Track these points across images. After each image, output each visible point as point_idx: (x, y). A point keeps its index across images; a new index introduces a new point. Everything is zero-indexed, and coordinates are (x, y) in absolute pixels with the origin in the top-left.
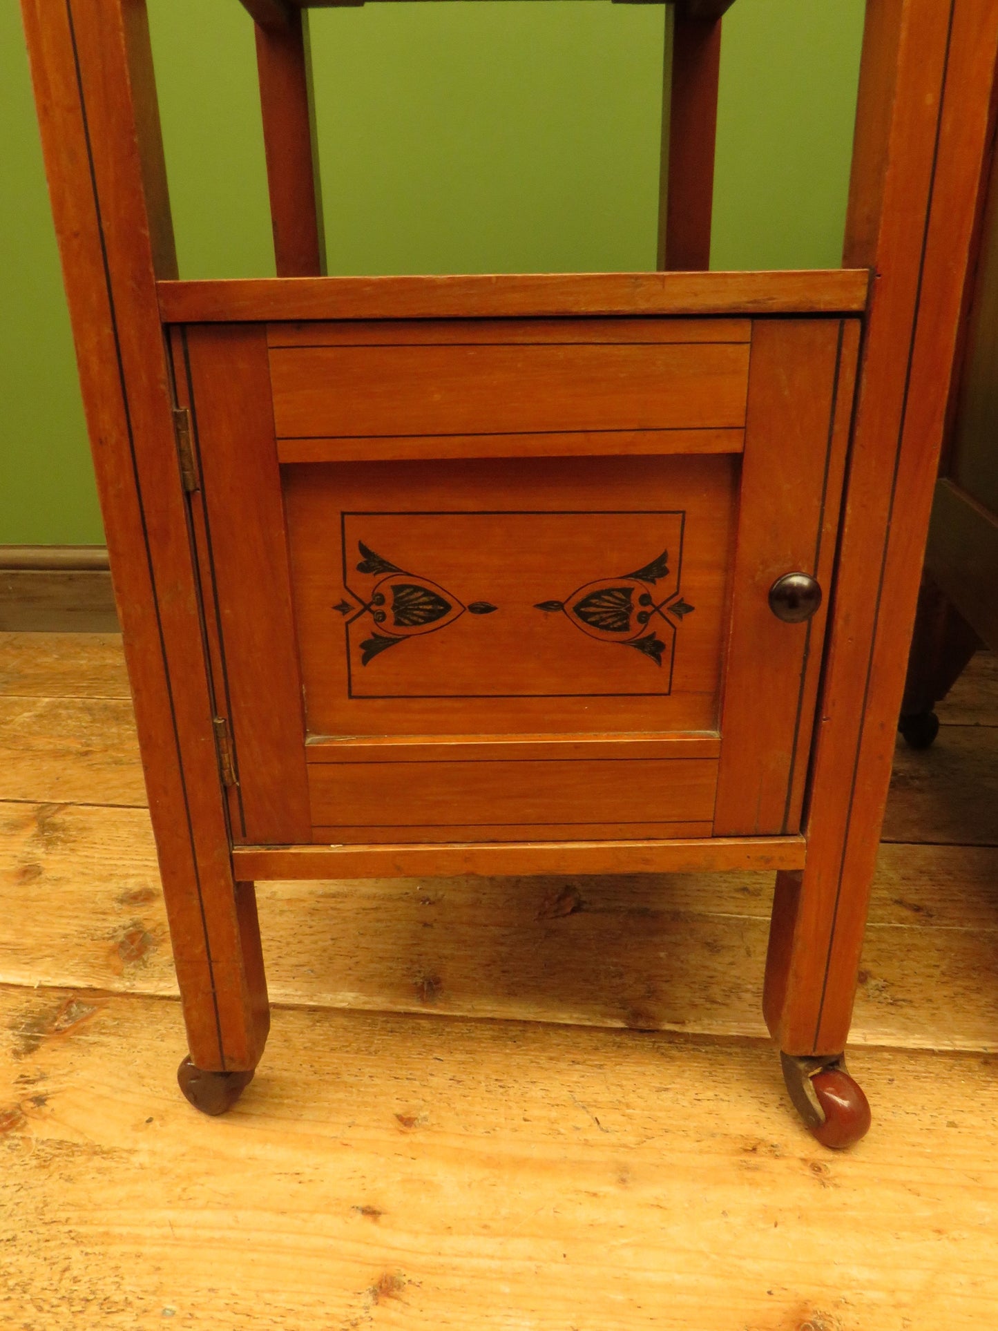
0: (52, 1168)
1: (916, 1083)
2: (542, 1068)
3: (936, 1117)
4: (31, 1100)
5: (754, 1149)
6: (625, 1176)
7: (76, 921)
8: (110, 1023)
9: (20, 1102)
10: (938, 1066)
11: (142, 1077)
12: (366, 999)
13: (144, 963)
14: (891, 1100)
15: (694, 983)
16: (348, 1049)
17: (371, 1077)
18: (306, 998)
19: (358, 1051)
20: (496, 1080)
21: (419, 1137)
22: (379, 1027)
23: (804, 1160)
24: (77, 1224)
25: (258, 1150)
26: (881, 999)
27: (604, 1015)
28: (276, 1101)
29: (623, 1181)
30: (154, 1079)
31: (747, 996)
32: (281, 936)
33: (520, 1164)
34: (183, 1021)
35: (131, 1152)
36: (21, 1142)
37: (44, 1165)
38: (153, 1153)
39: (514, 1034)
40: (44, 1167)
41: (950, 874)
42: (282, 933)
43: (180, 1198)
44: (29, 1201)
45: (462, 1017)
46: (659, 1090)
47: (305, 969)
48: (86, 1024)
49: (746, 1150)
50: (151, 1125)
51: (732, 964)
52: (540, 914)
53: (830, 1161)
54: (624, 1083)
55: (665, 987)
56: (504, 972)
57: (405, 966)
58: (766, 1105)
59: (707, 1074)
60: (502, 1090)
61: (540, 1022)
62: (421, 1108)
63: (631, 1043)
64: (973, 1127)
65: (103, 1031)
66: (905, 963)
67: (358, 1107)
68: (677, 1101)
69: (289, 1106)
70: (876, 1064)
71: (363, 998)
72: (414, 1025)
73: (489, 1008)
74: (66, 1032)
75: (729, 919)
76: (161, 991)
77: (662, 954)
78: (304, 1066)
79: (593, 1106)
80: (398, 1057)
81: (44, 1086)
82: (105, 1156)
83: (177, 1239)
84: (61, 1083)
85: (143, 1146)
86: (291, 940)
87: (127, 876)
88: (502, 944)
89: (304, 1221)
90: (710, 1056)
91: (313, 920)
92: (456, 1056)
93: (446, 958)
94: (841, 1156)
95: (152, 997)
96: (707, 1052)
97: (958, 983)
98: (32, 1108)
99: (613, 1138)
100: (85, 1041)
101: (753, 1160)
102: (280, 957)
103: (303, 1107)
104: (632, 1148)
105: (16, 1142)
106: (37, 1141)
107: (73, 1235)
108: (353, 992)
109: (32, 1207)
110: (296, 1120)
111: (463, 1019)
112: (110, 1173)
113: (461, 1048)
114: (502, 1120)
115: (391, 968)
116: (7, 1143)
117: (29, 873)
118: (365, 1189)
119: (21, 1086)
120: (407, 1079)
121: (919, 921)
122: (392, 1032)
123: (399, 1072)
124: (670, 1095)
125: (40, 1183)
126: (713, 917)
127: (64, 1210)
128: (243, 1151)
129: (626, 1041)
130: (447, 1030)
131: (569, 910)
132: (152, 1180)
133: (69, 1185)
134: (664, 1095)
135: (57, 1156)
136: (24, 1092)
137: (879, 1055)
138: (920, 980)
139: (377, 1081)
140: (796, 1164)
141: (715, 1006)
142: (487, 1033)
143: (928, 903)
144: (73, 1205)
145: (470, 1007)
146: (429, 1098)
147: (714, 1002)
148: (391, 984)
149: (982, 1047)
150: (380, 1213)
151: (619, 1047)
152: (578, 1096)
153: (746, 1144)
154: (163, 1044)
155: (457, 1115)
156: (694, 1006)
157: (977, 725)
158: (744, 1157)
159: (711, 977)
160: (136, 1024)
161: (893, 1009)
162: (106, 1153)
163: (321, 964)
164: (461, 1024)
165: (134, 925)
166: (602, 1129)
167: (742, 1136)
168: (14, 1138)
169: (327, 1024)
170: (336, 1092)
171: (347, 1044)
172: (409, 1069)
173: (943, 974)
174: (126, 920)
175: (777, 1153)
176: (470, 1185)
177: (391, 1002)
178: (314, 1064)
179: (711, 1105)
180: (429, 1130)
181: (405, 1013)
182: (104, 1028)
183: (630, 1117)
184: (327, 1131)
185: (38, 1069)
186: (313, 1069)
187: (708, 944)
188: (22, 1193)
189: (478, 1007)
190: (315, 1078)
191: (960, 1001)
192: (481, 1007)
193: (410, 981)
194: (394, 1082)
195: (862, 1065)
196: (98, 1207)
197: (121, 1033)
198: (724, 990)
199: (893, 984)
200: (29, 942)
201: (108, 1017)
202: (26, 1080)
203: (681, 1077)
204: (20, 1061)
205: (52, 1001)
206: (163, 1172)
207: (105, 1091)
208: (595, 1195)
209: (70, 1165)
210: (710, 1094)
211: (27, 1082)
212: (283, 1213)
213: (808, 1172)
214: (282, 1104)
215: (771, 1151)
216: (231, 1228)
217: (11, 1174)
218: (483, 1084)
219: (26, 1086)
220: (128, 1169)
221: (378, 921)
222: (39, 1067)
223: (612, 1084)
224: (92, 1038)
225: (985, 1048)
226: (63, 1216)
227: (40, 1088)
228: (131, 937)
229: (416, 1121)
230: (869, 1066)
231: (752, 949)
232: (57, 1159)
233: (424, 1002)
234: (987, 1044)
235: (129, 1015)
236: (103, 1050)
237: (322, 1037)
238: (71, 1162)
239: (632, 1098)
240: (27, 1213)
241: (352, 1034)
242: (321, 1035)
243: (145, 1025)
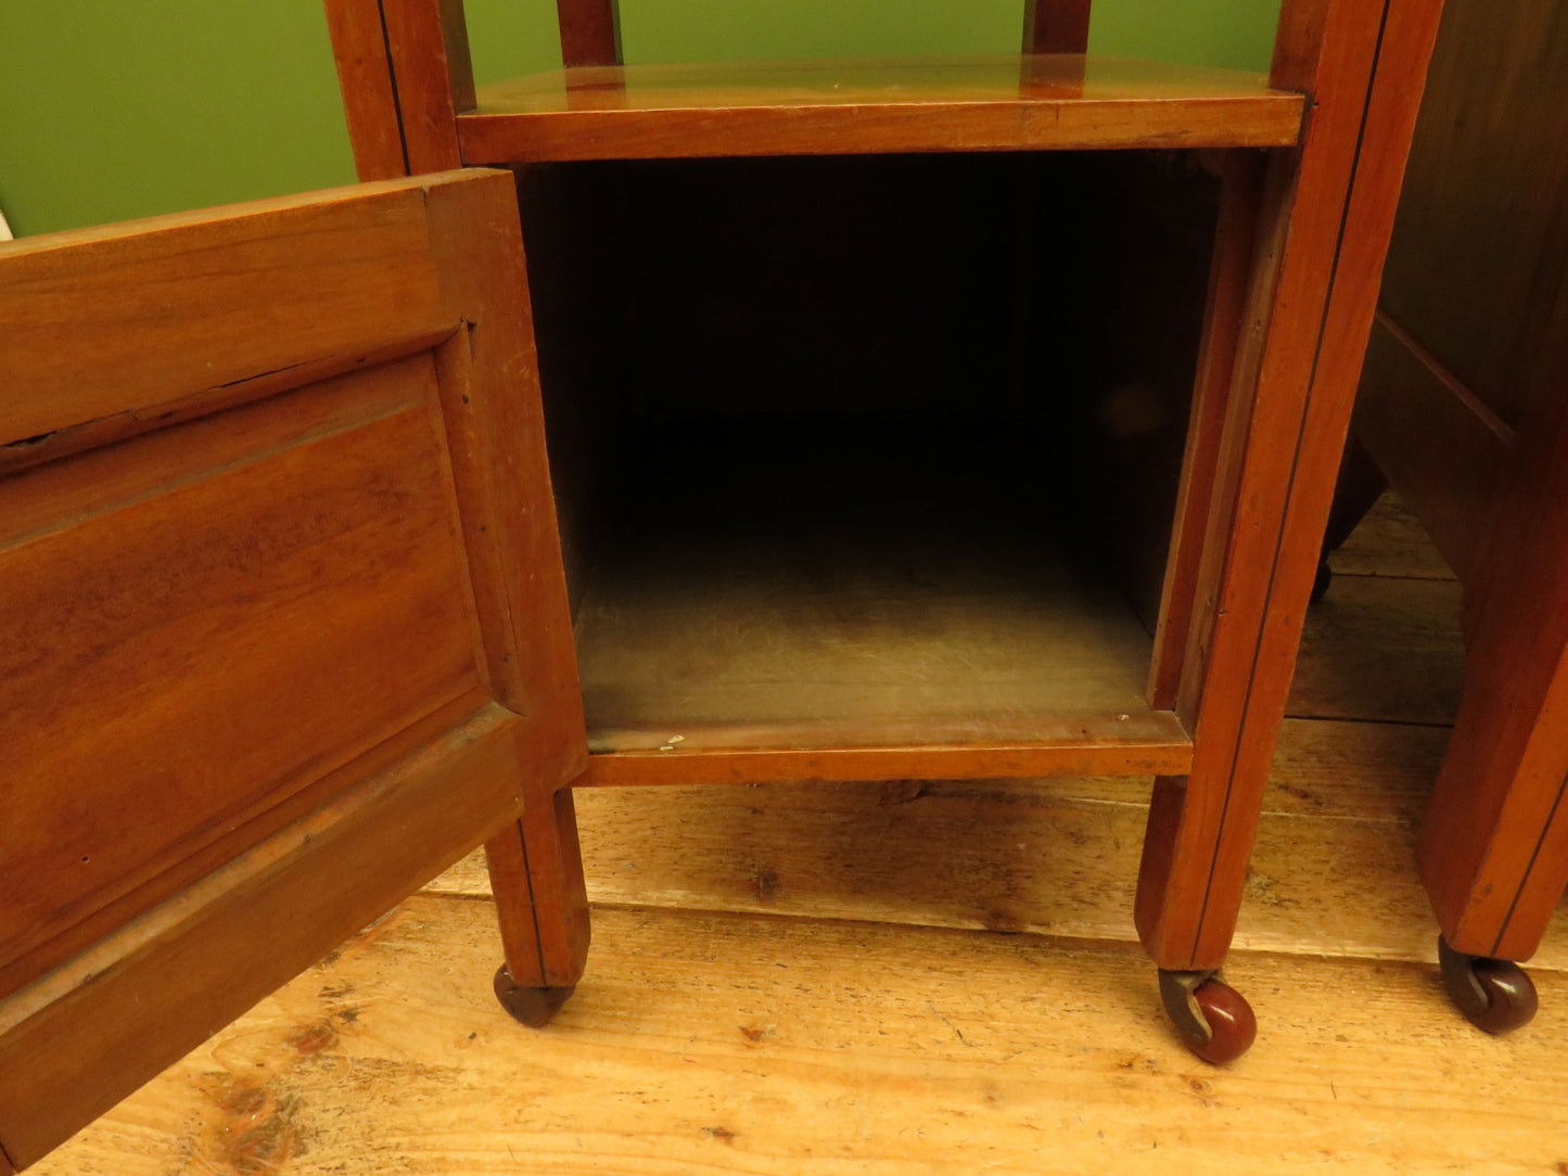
0: (373, 1090)
1: (1303, 993)
2: (896, 975)
3: (1324, 1030)
4: (340, 1015)
5: (1130, 1065)
6: (993, 1094)
8: (415, 927)
9: (326, 1017)
10: (1327, 974)
11: (458, 988)
12: (698, 898)
14: (1277, 1011)
15: (1059, 879)
16: (681, 954)
17: (709, 985)
18: (630, 897)
19: (693, 956)
20: (847, 989)
21: (769, 1052)
22: (713, 929)
23: (1183, 1077)
24: (409, 1150)
25: (595, 1068)
26: (1264, 898)
27: (961, 915)
28: (608, 1013)
29: (991, 1099)
30: (471, 989)
31: (1118, 895)
32: (595, 825)
33: (879, 1081)
34: (496, 923)
35: (458, 1071)
36: (336, 1062)
37: (364, 1087)
38: (481, 1072)
39: (863, 937)
40: (365, 1089)
41: (1341, 755)
42: (593, 822)
43: (517, 1121)
44: (353, 1126)
45: (803, 917)
46: (1024, 1000)
47: (625, 863)
48: (388, 928)
49: (1121, 1066)
50: (475, 1042)
51: (1099, 857)
52: (883, 798)
53: (1212, 1078)
54: (987, 992)
55: (1027, 884)
56: (847, 866)
57: (737, 860)
58: (1142, 1017)
59: (1077, 982)
60: (854, 1000)
61: (889, 923)
62: (767, 1021)
63: (991, 948)
64: (1363, 1041)
65: (409, 936)
66: (1291, 858)
67: (699, 1019)
68: (1044, 1012)
69: (623, 1019)
70: (1260, 972)
71: (693, 897)
72: (752, 926)
73: (833, 907)
74: (366, 938)
75: (1095, 805)
76: (467, 889)
77: (1022, 846)
78: (635, 973)
79: (954, 1017)
80: (737, 964)
81: (352, 999)
82: (429, 1075)
83: (517, 1164)
84: (370, 996)
85: (468, 1064)
86: (606, 829)
88: (843, 834)
89: (653, 1143)
90: (1078, 962)
91: (628, 806)
92: (801, 962)
93: (781, 849)
94: (1222, 1073)
95: (456, 896)
96: (1075, 958)
97: (1349, 881)
98: (343, 1024)
99: (978, 1053)
100: (390, 948)
101: (1130, 1076)
102: (595, 849)
103: (639, 1020)
104: (999, 1064)
105: (330, 1061)
106: (352, 1060)
107: (406, 1161)
108: (681, 889)
109: (358, 1132)
110: (633, 1034)
111: (806, 920)
112: (438, 1094)
113: (806, 953)
114: (857, 1033)
115: (721, 862)
116: (320, 1062)
118: (714, 1110)
119: (326, 999)
120: (750, 988)
121: (1308, 809)
122: (728, 934)
123: (740, 980)
124: (1037, 1004)
125: (363, 1106)
126: (1077, 803)
127: (393, 1136)
128: (579, 1068)
129: (986, 945)
130: (789, 932)
131: (915, 794)
132: (484, 1102)
133: (393, 1108)
134: (1030, 1005)
135: (378, 1076)
136: (329, 1006)
137: (1263, 962)
138: (1307, 877)
139: (717, 990)
140: (1174, 1080)
141: (1083, 906)
142: (832, 935)
143: (1315, 788)
144: (401, 1130)
145: (812, 906)
146: (775, 1009)
147: (1083, 902)
148: (724, 880)
149: (1372, 953)
150: (732, 1135)
151: (978, 951)
152: (938, 1008)
153: (1121, 1060)
154: (476, 950)
155: (807, 1027)
156: (1059, 905)
157: (1373, 575)
158: (1120, 1073)
159: (1077, 873)
160: (444, 928)
161: (1277, 910)
162: (431, 1072)
163: (642, 857)
164: (803, 925)
166: (965, 1043)
167: (1117, 1051)
168: (327, 1057)
169: (655, 926)
170: (674, 1003)
171: (679, 949)
172: (751, 976)
173: (1333, 870)
175: (1155, 1069)
176: (827, 1104)
177: (724, 901)
178: (646, 972)
179: (1082, 1017)
180: (778, 1044)
181: (741, 913)
182: (408, 933)
183: (994, 1029)
184: (667, 1047)
185: (343, 980)
186: (646, 977)
187: (1072, 834)
188: (345, 1117)
189: (820, 906)
190: (646, 987)
191: (1352, 901)
192: (825, 907)
193: (745, 876)
194: (736, 990)
195: (1244, 973)
196: (428, 1131)
197: (429, 939)
198: (1092, 888)
199: (1277, 882)
201: (411, 919)
202: (329, 993)
203: (1049, 986)
204: (320, 971)
206: (494, 1092)
207: (419, 1003)
208: (961, 1114)
209: (393, 1086)
210: (1080, 1004)
211: (332, 995)
212: (629, 1135)
213: (1188, 1090)
214: (614, 1017)
215: (1147, 1067)
216: (575, 1152)
217: (329, 1097)
218: (833, 993)
219: (332, 999)
220: (455, 1090)
221: (702, 806)
222: (343, 978)
223: (973, 993)
224: (397, 944)
225: (1378, 955)
226: (393, 1141)
227: (348, 1001)
229: (763, 1035)
230: (1252, 974)
231: (1121, 840)
232: (378, 1080)
233: (761, 901)
234: (1381, 950)
235: (433, 917)
236: (411, 957)
237: (651, 941)
238: (393, 1083)
239: (995, 1008)
240: (354, 1139)
241: (684, 938)
242: (649, 938)
243: (454, 929)
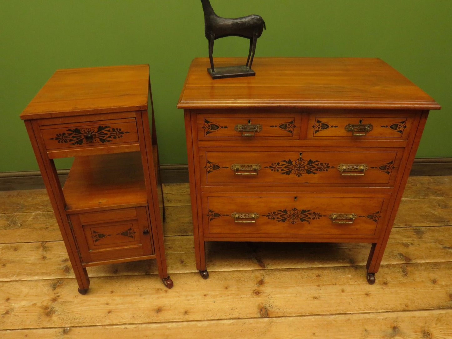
7: (56, 267)
8: (66, 283)
11: (73, 291)
13: (69, 273)
18: (97, 275)
22: (108, 279)
30: (75, 291)
34: (77, 282)
37: (62, 305)
47: (96, 270)
48: (62, 284)
50: (76, 297)
56: (128, 267)
71: (106, 274)
74: (59, 286)
76: (72, 277)
84: (61, 294)
85: (75, 300)
87: (63, 256)
93: (119, 266)
102: (92, 269)
106: (60, 302)
108: (104, 274)
115: (110, 269)
117: (44, 258)
122: (110, 279)
148: (110, 272)
154: (75, 286)
163: (99, 269)
165: (66, 266)
171: (103, 282)
174: (64, 265)
177: (110, 275)
181: (112, 276)
185: (57, 292)
197: (68, 285)
200: (48, 271)
204: (54, 291)
205: (56, 281)
207: (68, 294)
224: (64, 286)
228: (66, 268)
235: (69, 282)
237: (99, 281)
243: (72, 283)
